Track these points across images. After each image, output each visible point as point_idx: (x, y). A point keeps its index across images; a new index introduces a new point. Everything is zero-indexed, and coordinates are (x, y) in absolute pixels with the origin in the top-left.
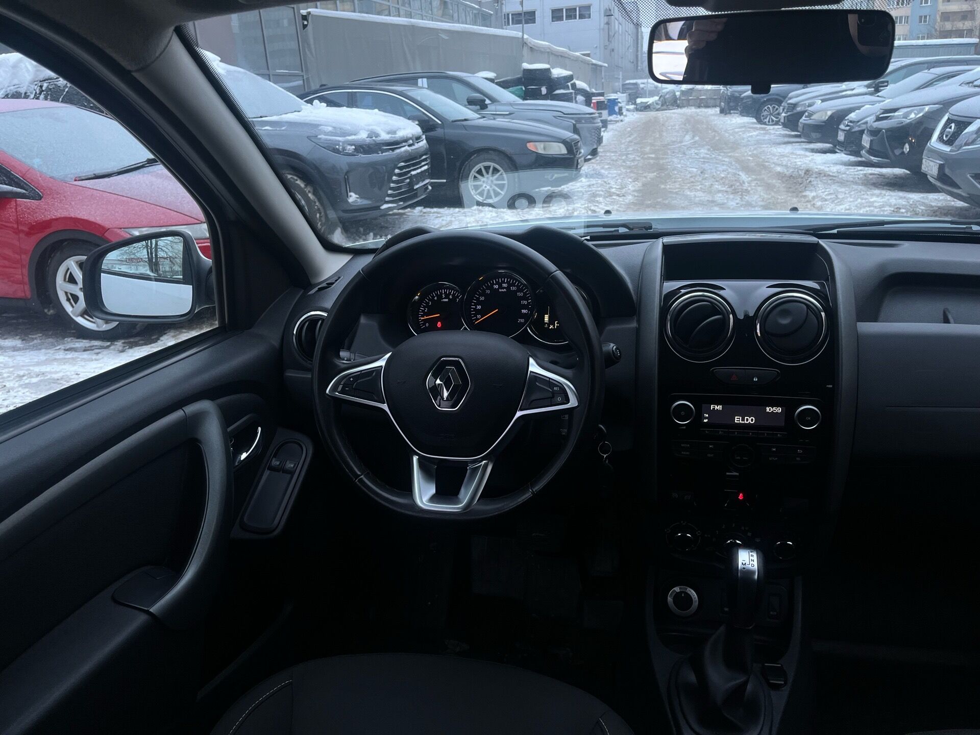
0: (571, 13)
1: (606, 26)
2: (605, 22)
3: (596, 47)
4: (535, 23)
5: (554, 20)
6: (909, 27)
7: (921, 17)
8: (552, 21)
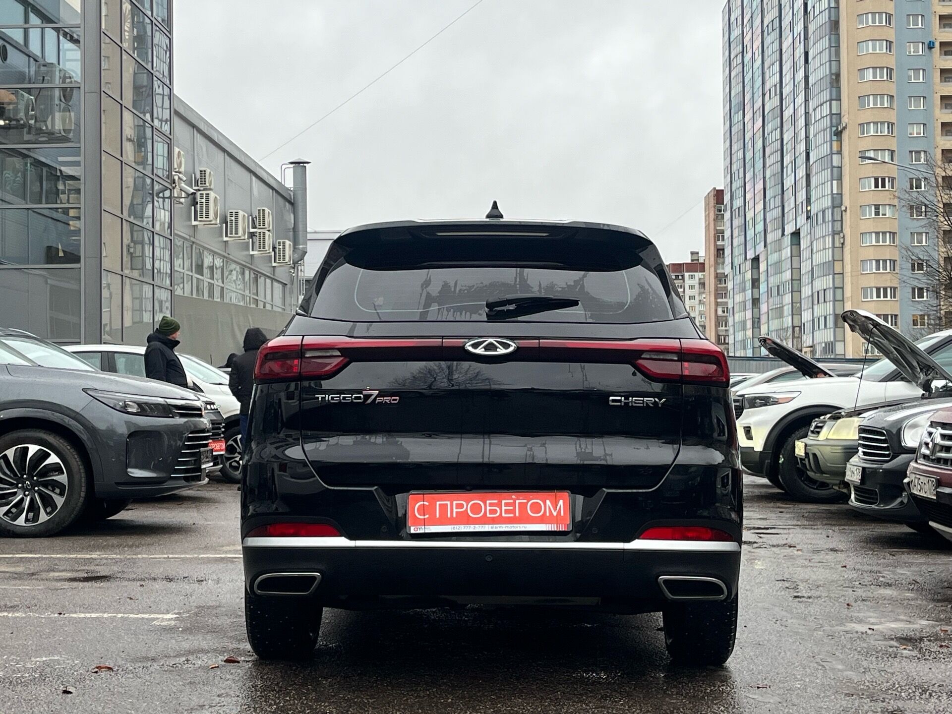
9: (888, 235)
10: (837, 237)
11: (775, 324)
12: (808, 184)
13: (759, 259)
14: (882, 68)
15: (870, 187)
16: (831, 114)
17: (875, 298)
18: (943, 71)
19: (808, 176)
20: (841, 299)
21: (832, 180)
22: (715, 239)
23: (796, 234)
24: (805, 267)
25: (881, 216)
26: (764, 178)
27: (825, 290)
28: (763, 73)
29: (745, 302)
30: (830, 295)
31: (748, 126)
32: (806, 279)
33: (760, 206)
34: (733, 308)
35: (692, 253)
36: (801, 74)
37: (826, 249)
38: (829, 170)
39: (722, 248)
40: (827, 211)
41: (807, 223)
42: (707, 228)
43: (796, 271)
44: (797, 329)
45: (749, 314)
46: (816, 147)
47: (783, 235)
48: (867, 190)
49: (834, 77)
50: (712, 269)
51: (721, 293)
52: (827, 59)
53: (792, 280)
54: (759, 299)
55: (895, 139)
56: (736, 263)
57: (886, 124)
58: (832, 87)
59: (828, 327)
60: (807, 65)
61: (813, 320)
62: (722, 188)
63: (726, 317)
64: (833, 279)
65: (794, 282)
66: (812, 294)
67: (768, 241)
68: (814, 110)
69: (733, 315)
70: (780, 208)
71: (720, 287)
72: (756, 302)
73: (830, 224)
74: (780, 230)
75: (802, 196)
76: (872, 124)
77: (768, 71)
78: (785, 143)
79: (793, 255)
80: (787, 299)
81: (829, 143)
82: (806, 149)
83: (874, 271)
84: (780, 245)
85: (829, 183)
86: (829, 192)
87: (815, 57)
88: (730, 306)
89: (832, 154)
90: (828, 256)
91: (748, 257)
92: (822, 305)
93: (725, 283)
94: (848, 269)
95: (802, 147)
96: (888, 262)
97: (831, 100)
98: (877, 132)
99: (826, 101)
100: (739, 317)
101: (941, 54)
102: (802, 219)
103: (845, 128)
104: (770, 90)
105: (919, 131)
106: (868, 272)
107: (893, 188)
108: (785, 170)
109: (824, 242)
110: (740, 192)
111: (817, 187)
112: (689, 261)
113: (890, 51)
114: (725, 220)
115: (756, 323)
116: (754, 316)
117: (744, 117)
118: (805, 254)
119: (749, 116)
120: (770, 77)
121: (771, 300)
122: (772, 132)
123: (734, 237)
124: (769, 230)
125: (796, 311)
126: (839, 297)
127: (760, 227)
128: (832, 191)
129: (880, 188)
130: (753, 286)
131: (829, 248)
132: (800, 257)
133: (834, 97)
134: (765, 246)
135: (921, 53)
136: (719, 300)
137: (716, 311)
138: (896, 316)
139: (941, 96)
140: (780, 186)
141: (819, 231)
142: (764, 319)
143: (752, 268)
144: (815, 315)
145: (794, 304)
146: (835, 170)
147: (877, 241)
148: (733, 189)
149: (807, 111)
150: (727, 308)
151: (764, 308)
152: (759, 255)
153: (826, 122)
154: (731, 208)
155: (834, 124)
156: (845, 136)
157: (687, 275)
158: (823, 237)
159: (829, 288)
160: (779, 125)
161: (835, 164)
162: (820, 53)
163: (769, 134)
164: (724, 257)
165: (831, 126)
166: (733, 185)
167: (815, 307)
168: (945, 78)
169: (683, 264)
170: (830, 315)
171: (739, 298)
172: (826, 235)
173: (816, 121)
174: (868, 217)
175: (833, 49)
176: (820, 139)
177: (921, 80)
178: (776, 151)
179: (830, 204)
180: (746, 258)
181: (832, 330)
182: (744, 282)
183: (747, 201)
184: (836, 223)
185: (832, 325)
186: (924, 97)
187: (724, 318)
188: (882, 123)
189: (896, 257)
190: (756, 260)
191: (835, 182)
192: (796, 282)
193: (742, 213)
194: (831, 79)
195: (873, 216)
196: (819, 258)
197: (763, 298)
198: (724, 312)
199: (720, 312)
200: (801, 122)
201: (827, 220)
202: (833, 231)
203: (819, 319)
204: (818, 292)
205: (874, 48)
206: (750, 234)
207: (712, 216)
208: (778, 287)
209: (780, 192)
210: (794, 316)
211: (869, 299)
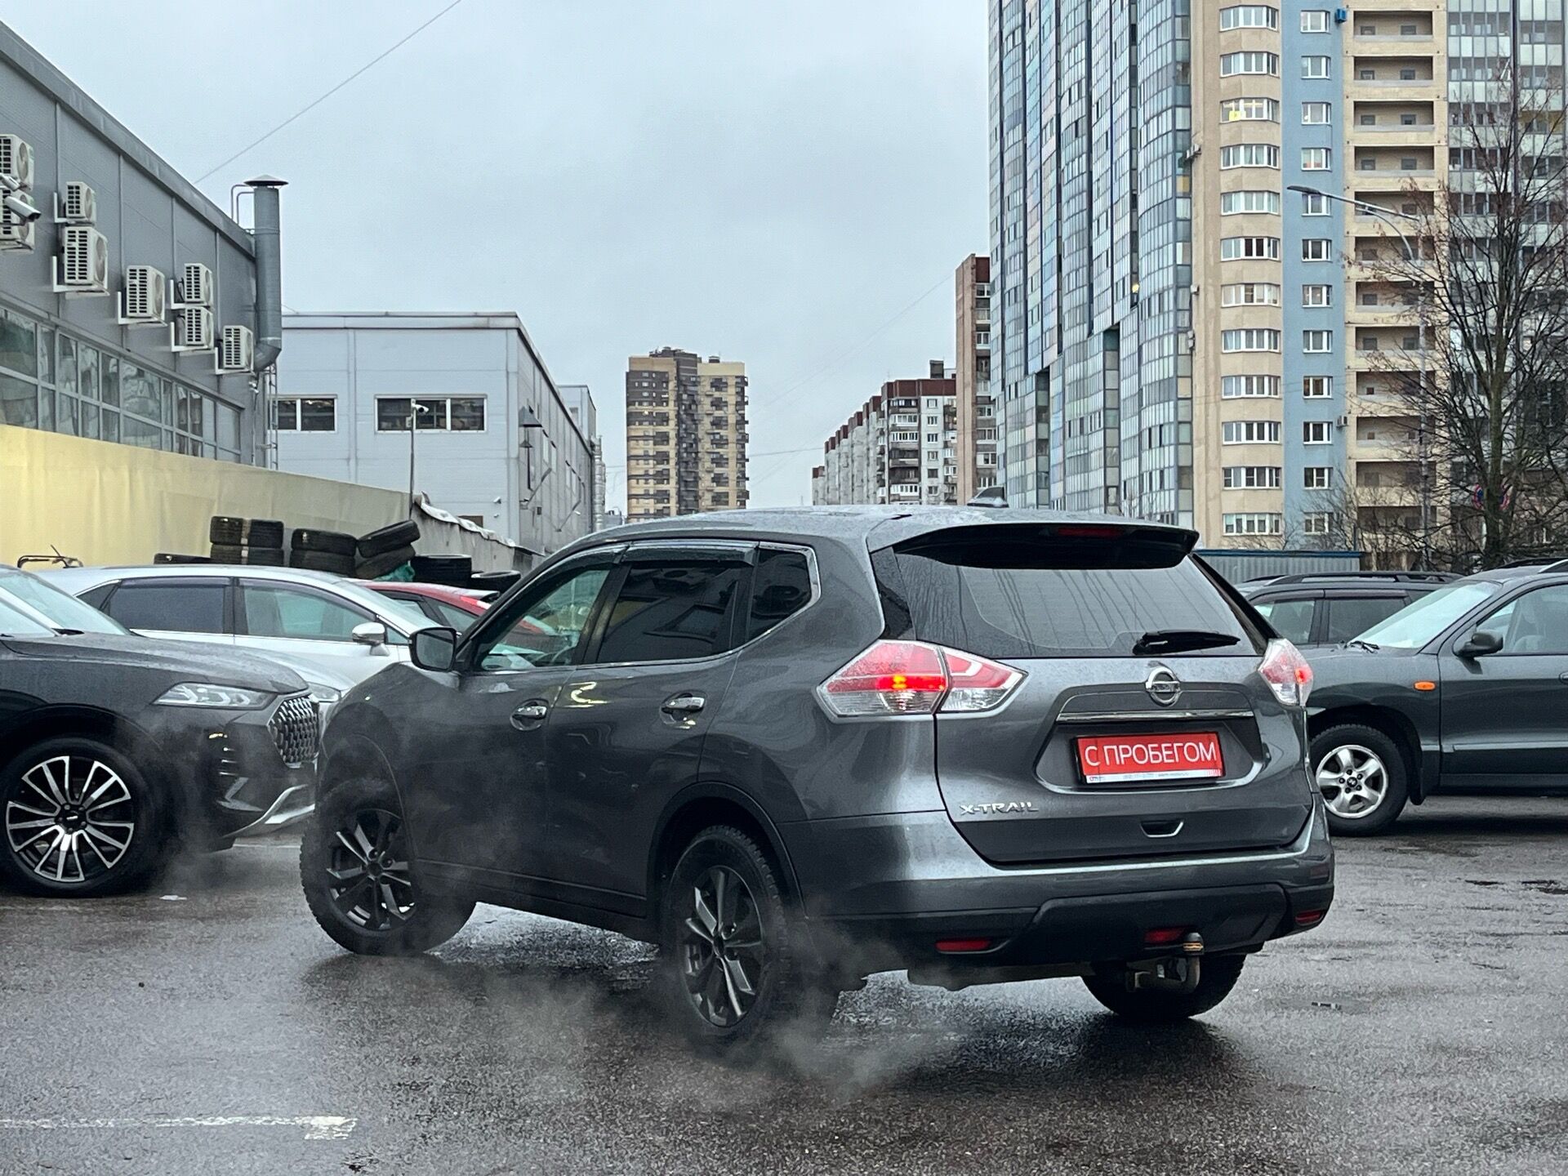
0: (431, 414)
1: (523, 449)
2: (522, 440)
3: (499, 502)
4: (332, 428)
5: (384, 424)
6: (1282, 494)
7: (1308, 473)
8: (380, 429)
9: (1266, 334)
10: (1182, 337)
11: (1075, 482)
12: (1134, 248)
13: (1048, 373)
14: (1259, 53)
15: (1237, 254)
16: (1175, 131)
17: (1244, 440)
18: (1358, 61)
19: (1134, 235)
20: (1188, 441)
21: (1176, 241)
22: (973, 341)
23: (1113, 333)
24: (1128, 388)
25: (1255, 303)
26: (1059, 238)
27: (1161, 426)
28: (1058, 62)
29: (1024, 446)
30: (1169, 435)
31: (1032, 152)
32: (1128, 408)
33: (1052, 284)
34: (1005, 455)
35: (933, 364)
36: (1122, 64)
37: (1163, 357)
38: (1171, 224)
39: (984, 354)
40: (1166, 293)
41: (1132, 313)
42: (961, 320)
43: (1112, 393)
44: (1112, 491)
45: (1031, 465)
46: (1148, 186)
47: (1090, 333)
48: (1233, 258)
49: (1180, 67)
50: (969, 391)
51: (983, 429)
52: (1169, 37)
53: (1105, 409)
54: (1047, 441)
55: (1281, 173)
56: (1010, 381)
57: (1266, 148)
58: (1177, 84)
59: (1166, 487)
60: (1134, 48)
61: (1141, 476)
62: (987, 255)
63: (990, 469)
64: (1176, 408)
65: (1108, 412)
66: (1140, 434)
67: (1065, 346)
68: (1147, 123)
69: (1005, 466)
70: (1086, 288)
71: (982, 420)
72: (1042, 444)
73: (1172, 315)
74: (1086, 326)
75: (1123, 268)
76: (1242, 148)
77: (1066, 58)
78: (1094, 179)
79: (1107, 367)
80: (1097, 440)
81: (1170, 180)
82: (1131, 190)
83: (1243, 394)
84: (1085, 352)
85: (1171, 246)
86: (1171, 262)
87: (1148, 34)
88: (1000, 451)
89: (1175, 197)
90: (1166, 369)
91: (1030, 372)
92: (1156, 452)
93: (989, 414)
94: (1199, 391)
95: (1124, 186)
96: (1266, 380)
97: (1175, 107)
98: (1251, 162)
99: (1167, 109)
100: (1014, 470)
101: (1355, 33)
102: (1123, 308)
103: (1196, 155)
104: (1070, 90)
105: (1318, 161)
106: (1234, 396)
107: (1275, 256)
108: (1095, 224)
109: (1161, 346)
110: (1018, 261)
111: (1149, 253)
112: (928, 377)
113: (1273, 25)
114: (992, 309)
115: (1043, 479)
116: (1040, 469)
117: (1025, 135)
118: (1126, 367)
119: (1032, 134)
120: (1070, 68)
121: (1068, 442)
122: (1073, 160)
123: (1007, 336)
124: (1066, 325)
125: (1112, 460)
126: (1184, 438)
127: (1051, 320)
128: (1175, 261)
129: (1254, 256)
130: (1038, 420)
131: (1169, 356)
132: (1118, 370)
133: (1179, 102)
134: (1060, 351)
135: (1323, 30)
136: (979, 442)
137: (975, 460)
138: (1278, 469)
139: (1355, 103)
140: (1086, 251)
141: (1153, 327)
142: (1056, 473)
143: (1037, 389)
144: (1143, 469)
145: (1108, 450)
146: (1180, 224)
147: (1249, 344)
148: (1006, 257)
149: (1134, 125)
150: (994, 455)
151: (1056, 455)
152: (1048, 367)
153: (1167, 144)
154: (1003, 289)
155: (1179, 148)
156: (1198, 166)
157: (924, 399)
158: (1159, 337)
159: (1169, 423)
160: (1085, 149)
161: (1180, 215)
162: (1157, 26)
163: (1067, 164)
164: (989, 372)
165: (1175, 151)
166: (1006, 249)
167: (1145, 455)
168: (1363, 72)
169: (919, 381)
170: (1169, 467)
171: (1014, 438)
172: (1164, 335)
173: (1148, 143)
174: (1234, 304)
175: (1178, 20)
176: (1155, 173)
177: (1323, 75)
178: (1080, 193)
179: (1171, 282)
180: (1026, 373)
181: (1173, 492)
182: (1024, 412)
183: (1029, 276)
184: (1180, 314)
185: (1173, 485)
186: (1328, 104)
187: (988, 472)
188: (1260, 146)
189: (1279, 371)
190: (1044, 375)
191: (1180, 245)
192: (1112, 411)
193: (1020, 297)
194: (1176, 70)
195: (1243, 303)
196: (1152, 373)
197: (1055, 439)
198: (987, 461)
199: (981, 462)
200: (1123, 145)
201: (1166, 309)
202: (1176, 327)
203: (1151, 474)
204: (1150, 430)
205: (1247, 21)
206: (1034, 332)
207: (968, 303)
208: (1082, 420)
209: (1086, 262)
210: (1108, 470)
211: (1234, 442)
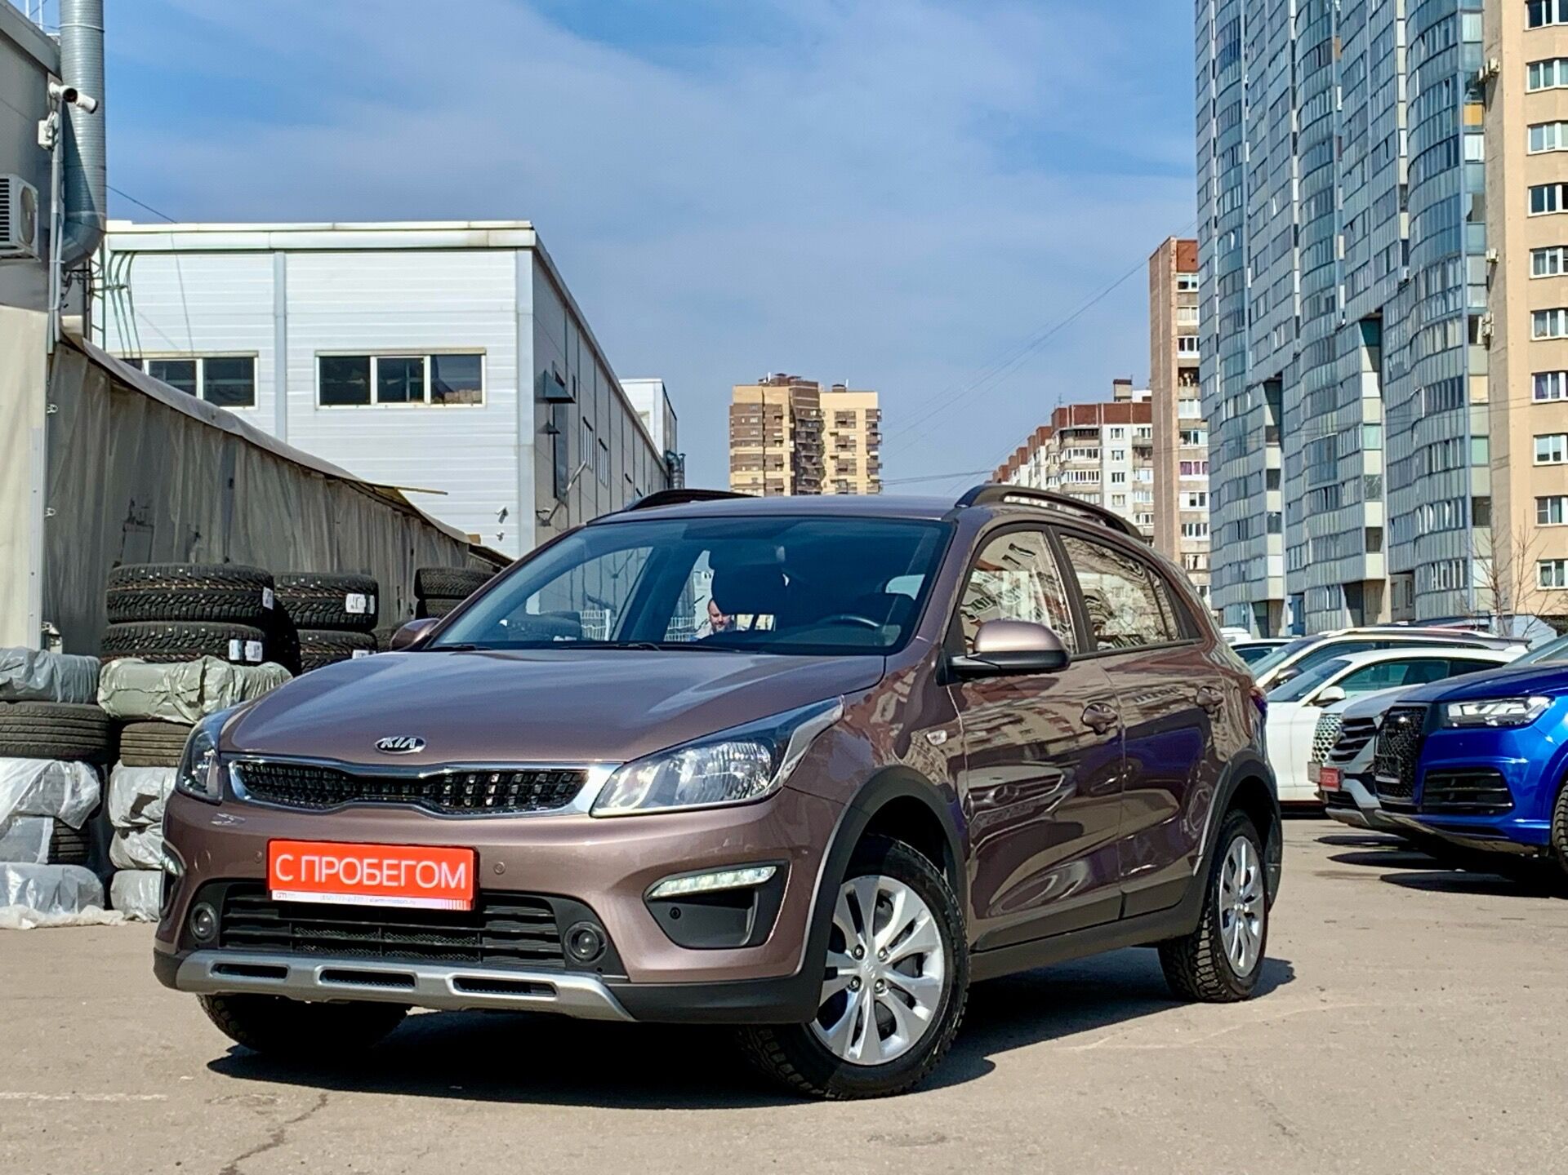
1: (546, 436)
8: (323, 402)
11: (1319, 524)
13: (1280, 381)
15: (1552, 206)
16: (1462, 44)
20: (1485, 462)
22: (1173, 348)
23: (1372, 322)
24: (1395, 394)
27: (1446, 443)
30: (1458, 453)
32: (1397, 420)
34: (1219, 492)
35: (1117, 382)
37: (1447, 350)
38: (1457, 170)
39: (1188, 365)
40: (1450, 263)
41: (1400, 294)
43: (1371, 403)
45: (1257, 503)
46: (1422, 122)
47: (1340, 325)
51: (1188, 463)
53: (1362, 423)
54: (1279, 471)
59: (1454, 526)
61: (1416, 512)
65: (1367, 429)
66: (1414, 454)
67: (1304, 344)
71: (1185, 450)
72: (1273, 477)
73: (1459, 292)
74: (1334, 315)
76: (1557, 63)
80: (1351, 466)
81: (1454, 111)
83: (1564, 396)
84: (1332, 349)
89: (1462, 133)
90: (1452, 364)
93: (1197, 441)
97: (1459, 11)
99: (1448, 17)
100: (1232, 511)
102: (1387, 287)
103: (1492, 74)
109: (1444, 335)
112: (1112, 401)
118: (1393, 366)
121: (1310, 471)
124: (1306, 316)
126: (1479, 458)
130: (1267, 444)
131: (1455, 348)
132: (1380, 371)
133: (1466, 5)
134: (1297, 351)
137: (1177, 501)
142: (1292, 513)
143: (1265, 403)
144: (1420, 502)
145: (1368, 479)
146: (1470, 170)
152: (1280, 374)
153: (1449, 63)
155: (1467, 67)
156: (1498, 90)
157: (1106, 429)
158: (1442, 323)
159: (1458, 438)
161: (1470, 156)
165: (1462, 72)
166: (1220, 224)
167: (1421, 483)
169: (1100, 405)
170: (1459, 498)
172: (1448, 319)
173: (1422, 64)
174: (1548, 274)
176: (1431, 104)
181: (1464, 532)
182: (1245, 434)
184: (1471, 291)
185: (1462, 522)
187: (1195, 516)
190: (1274, 387)
192: (1371, 426)
196: (1431, 372)
197: (1291, 468)
198: (1193, 503)
199: (1185, 504)
201: (1451, 284)
203: (1431, 508)
204: (1430, 448)
208: (1328, 440)
210: (1367, 505)
